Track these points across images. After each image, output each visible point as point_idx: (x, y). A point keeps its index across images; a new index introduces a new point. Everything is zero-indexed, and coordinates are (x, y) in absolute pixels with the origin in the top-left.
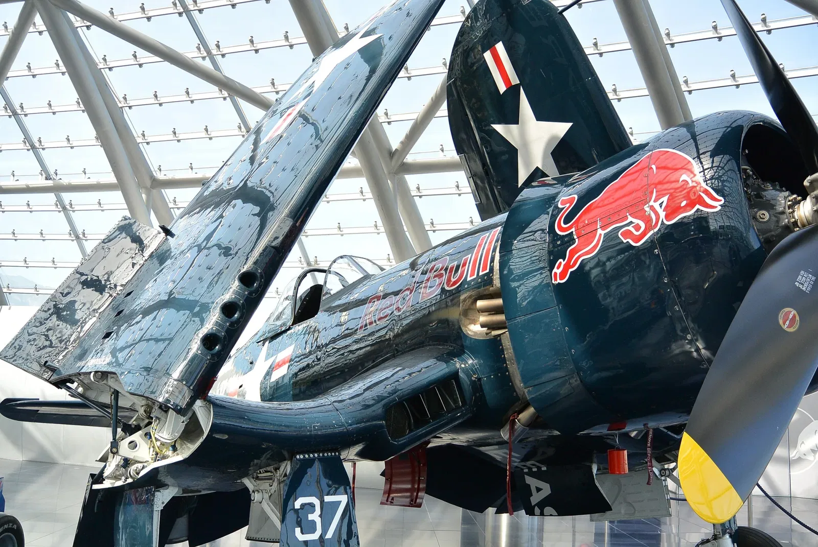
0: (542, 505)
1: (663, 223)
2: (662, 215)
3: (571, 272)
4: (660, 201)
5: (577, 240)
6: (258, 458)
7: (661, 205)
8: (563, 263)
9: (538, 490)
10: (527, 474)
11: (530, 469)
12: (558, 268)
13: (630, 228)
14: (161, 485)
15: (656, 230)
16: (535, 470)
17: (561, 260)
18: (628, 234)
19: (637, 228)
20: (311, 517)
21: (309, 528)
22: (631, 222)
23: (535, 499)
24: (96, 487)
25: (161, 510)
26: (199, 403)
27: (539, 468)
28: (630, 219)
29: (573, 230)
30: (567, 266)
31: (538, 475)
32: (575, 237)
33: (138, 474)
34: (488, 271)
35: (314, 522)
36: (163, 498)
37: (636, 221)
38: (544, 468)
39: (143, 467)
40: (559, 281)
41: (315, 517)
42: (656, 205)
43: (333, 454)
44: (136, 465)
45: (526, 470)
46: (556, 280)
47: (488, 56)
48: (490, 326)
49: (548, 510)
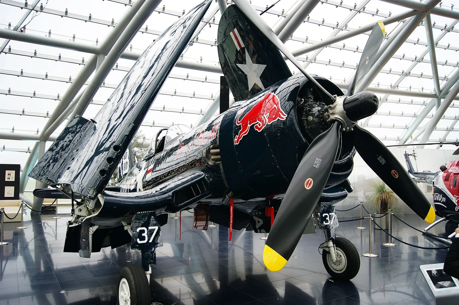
0: (260, 228)
1: (267, 124)
2: (267, 120)
3: (240, 140)
4: (267, 115)
5: (242, 128)
6: (126, 214)
7: (267, 116)
8: (238, 137)
9: (259, 222)
10: (255, 215)
11: (255, 213)
12: (236, 139)
13: (257, 125)
14: (92, 225)
15: (265, 126)
16: (257, 214)
17: (237, 136)
18: (257, 127)
19: (260, 125)
20: (143, 235)
21: (143, 238)
22: (258, 123)
23: (258, 226)
24: (70, 226)
25: (92, 234)
26: (99, 195)
27: (258, 213)
28: (258, 121)
29: (241, 124)
30: (239, 138)
31: (258, 216)
32: (241, 127)
33: (82, 221)
34: (215, 138)
35: (144, 237)
36: (93, 229)
37: (259, 122)
38: (260, 213)
39: (84, 218)
40: (236, 144)
41: (145, 234)
42: (265, 116)
43: (152, 211)
44: (81, 218)
45: (254, 214)
46: (235, 143)
47: (231, 34)
48: (215, 160)
49: (262, 230)
